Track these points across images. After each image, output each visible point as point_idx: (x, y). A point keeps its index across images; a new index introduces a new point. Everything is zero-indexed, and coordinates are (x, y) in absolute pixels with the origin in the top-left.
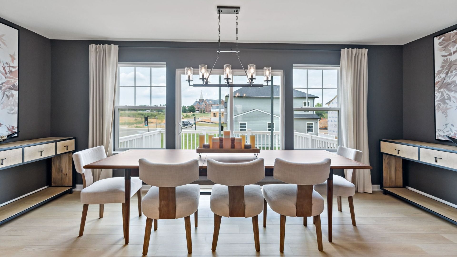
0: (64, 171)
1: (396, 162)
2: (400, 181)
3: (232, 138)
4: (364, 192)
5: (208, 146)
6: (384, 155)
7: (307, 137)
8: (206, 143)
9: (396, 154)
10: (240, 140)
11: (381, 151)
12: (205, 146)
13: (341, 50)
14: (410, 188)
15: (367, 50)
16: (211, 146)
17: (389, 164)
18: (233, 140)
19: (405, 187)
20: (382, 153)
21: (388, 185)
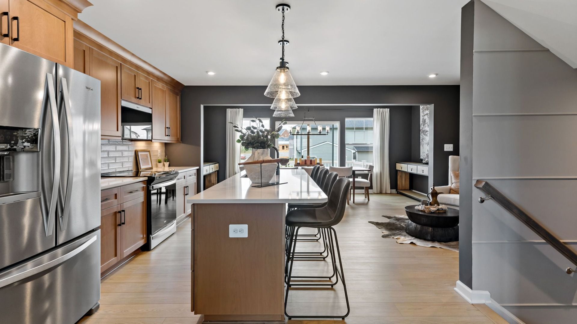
0: (212, 182)
1: (405, 175)
2: (408, 187)
3: (310, 160)
4: (386, 193)
5: (299, 164)
6: (398, 171)
7: (361, 164)
8: (298, 162)
9: (401, 170)
10: (315, 160)
11: (397, 169)
12: (298, 163)
13: (373, 109)
14: (413, 191)
15: (389, 109)
16: (301, 164)
17: (401, 176)
18: (311, 161)
19: (410, 190)
20: (397, 171)
21: (400, 189)
